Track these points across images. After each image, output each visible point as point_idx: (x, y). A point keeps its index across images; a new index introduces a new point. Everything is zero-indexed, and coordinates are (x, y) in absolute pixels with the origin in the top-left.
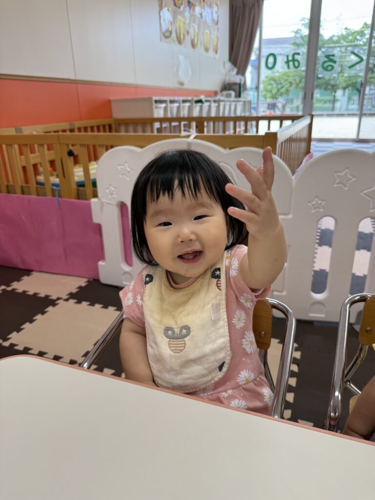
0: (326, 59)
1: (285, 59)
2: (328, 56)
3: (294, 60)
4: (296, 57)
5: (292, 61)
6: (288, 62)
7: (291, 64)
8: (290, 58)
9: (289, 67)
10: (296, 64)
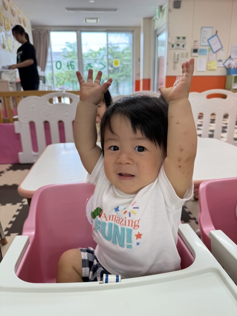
0: (88, 66)
1: (66, 64)
2: (89, 64)
3: (71, 65)
4: (72, 64)
5: (70, 65)
6: (68, 66)
7: (70, 67)
8: (69, 64)
9: (69, 68)
10: (73, 67)
